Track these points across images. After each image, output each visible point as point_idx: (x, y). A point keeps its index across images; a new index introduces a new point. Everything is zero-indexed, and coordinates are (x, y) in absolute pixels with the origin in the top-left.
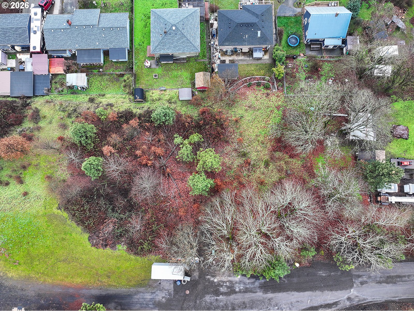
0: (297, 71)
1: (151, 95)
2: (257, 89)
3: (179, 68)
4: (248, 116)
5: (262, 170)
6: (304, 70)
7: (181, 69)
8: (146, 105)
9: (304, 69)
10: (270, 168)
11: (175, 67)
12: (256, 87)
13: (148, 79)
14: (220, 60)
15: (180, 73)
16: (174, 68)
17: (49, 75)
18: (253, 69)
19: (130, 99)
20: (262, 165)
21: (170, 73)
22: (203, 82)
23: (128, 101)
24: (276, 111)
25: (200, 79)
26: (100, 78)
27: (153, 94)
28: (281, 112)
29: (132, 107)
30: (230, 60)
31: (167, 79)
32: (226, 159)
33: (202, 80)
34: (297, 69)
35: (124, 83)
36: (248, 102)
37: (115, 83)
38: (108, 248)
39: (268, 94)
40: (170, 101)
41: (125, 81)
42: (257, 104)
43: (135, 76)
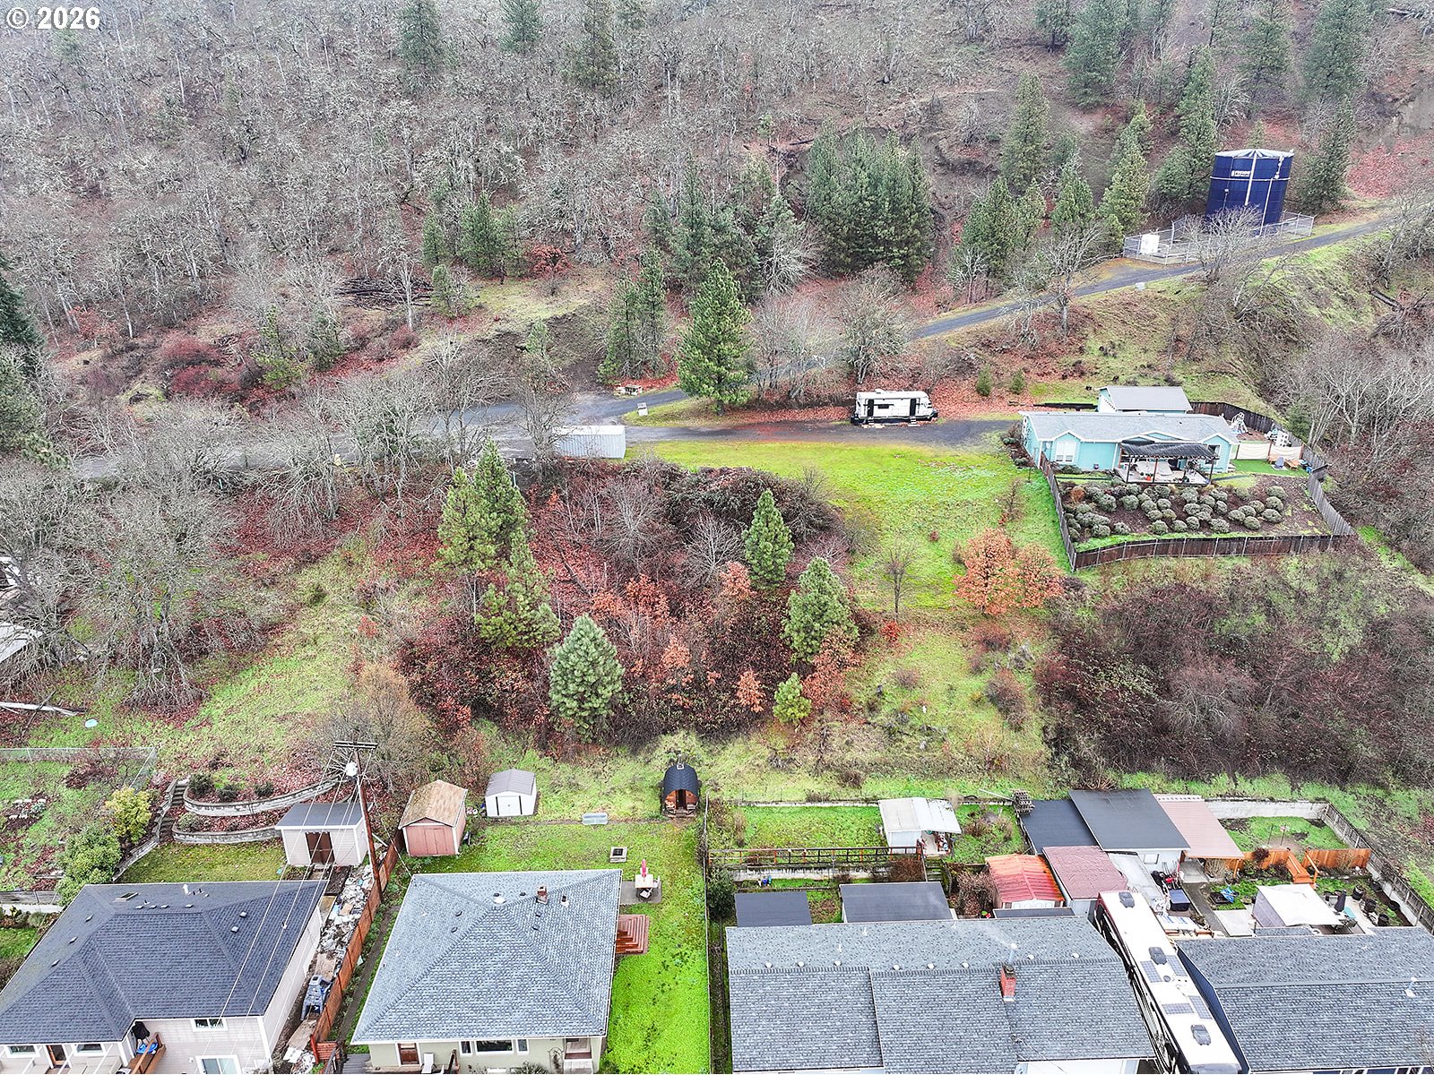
1: (639, 804)
17: (1041, 850)
19: (716, 790)
23: (720, 781)
27: (632, 805)
29: (705, 758)
35: (745, 837)
38: (717, 468)
41: (740, 844)
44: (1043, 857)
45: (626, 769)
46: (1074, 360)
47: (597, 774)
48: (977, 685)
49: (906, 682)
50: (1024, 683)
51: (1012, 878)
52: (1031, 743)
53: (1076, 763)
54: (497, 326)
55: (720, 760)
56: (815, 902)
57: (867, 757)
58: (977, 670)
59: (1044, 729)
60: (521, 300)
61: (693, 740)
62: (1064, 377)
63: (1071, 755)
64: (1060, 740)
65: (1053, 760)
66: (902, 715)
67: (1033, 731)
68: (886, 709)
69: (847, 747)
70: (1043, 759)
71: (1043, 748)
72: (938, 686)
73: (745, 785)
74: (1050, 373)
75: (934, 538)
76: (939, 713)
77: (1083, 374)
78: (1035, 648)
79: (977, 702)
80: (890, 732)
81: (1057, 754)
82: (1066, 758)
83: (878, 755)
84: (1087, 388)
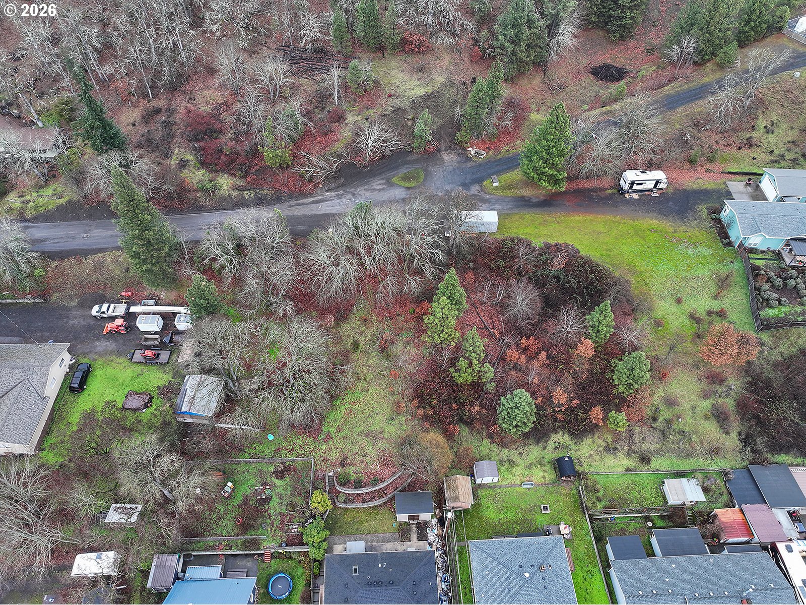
0: (283, 516)
1: (546, 474)
2: (361, 475)
3: (504, 527)
4: (379, 422)
5: (363, 339)
6: (269, 518)
7: (502, 525)
8: (550, 454)
9: (268, 520)
10: (352, 341)
11: (513, 529)
12: (364, 478)
13: (557, 504)
14: (429, 541)
15: (502, 516)
16: (514, 526)
17: (740, 506)
18: (366, 524)
19: (581, 466)
20: (362, 345)
21: (520, 515)
22: (459, 484)
23: (583, 460)
24: (332, 430)
25: (463, 490)
26: (646, 504)
27: (542, 475)
28: (325, 429)
29: (573, 447)
30: (410, 541)
31: (523, 505)
32: (414, 354)
33: (460, 487)
34: (282, 522)
35: (600, 494)
36: (379, 445)
37: (616, 497)
38: (553, 244)
39: (343, 464)
40: (512, 463)
41: (599, 500)
42: (364, 441)
43: (583, 509)
44: (741, 510)
45: (534, 452)
46: (748, 136)
47: (521, 454)
48: (705, 405)
49: (670, 402)
50: (729, 404)
51: (729, 523)
52: (732, 441)
53: (754, 451)
54: (391, 102)
55: (581, 447)
56: (636, 529)
57: (653, 447)
58: (705, 396)
59: (740, 433)
60: (401, 76)
61: (567, 437)
62: (740, 148)
63: (752, 448)
64: (747, 440)
65: (742, 449)
66: (669, 422)
67: (734, 435)
68: (661, 419)
69: (642, 441)
70: (738, 449)
71: (738, 442)
72: (686, 405)
73: (595, 463)
74: (731, 144)
75: (679, 301)
76: (687, 422)
77: (751, 146)
78: (735, 383)
79: (706, 418)
80: (663, 433)
81: (745, 446)
82: (749, 449)
83: (658, 446)
84: (753, 158)
